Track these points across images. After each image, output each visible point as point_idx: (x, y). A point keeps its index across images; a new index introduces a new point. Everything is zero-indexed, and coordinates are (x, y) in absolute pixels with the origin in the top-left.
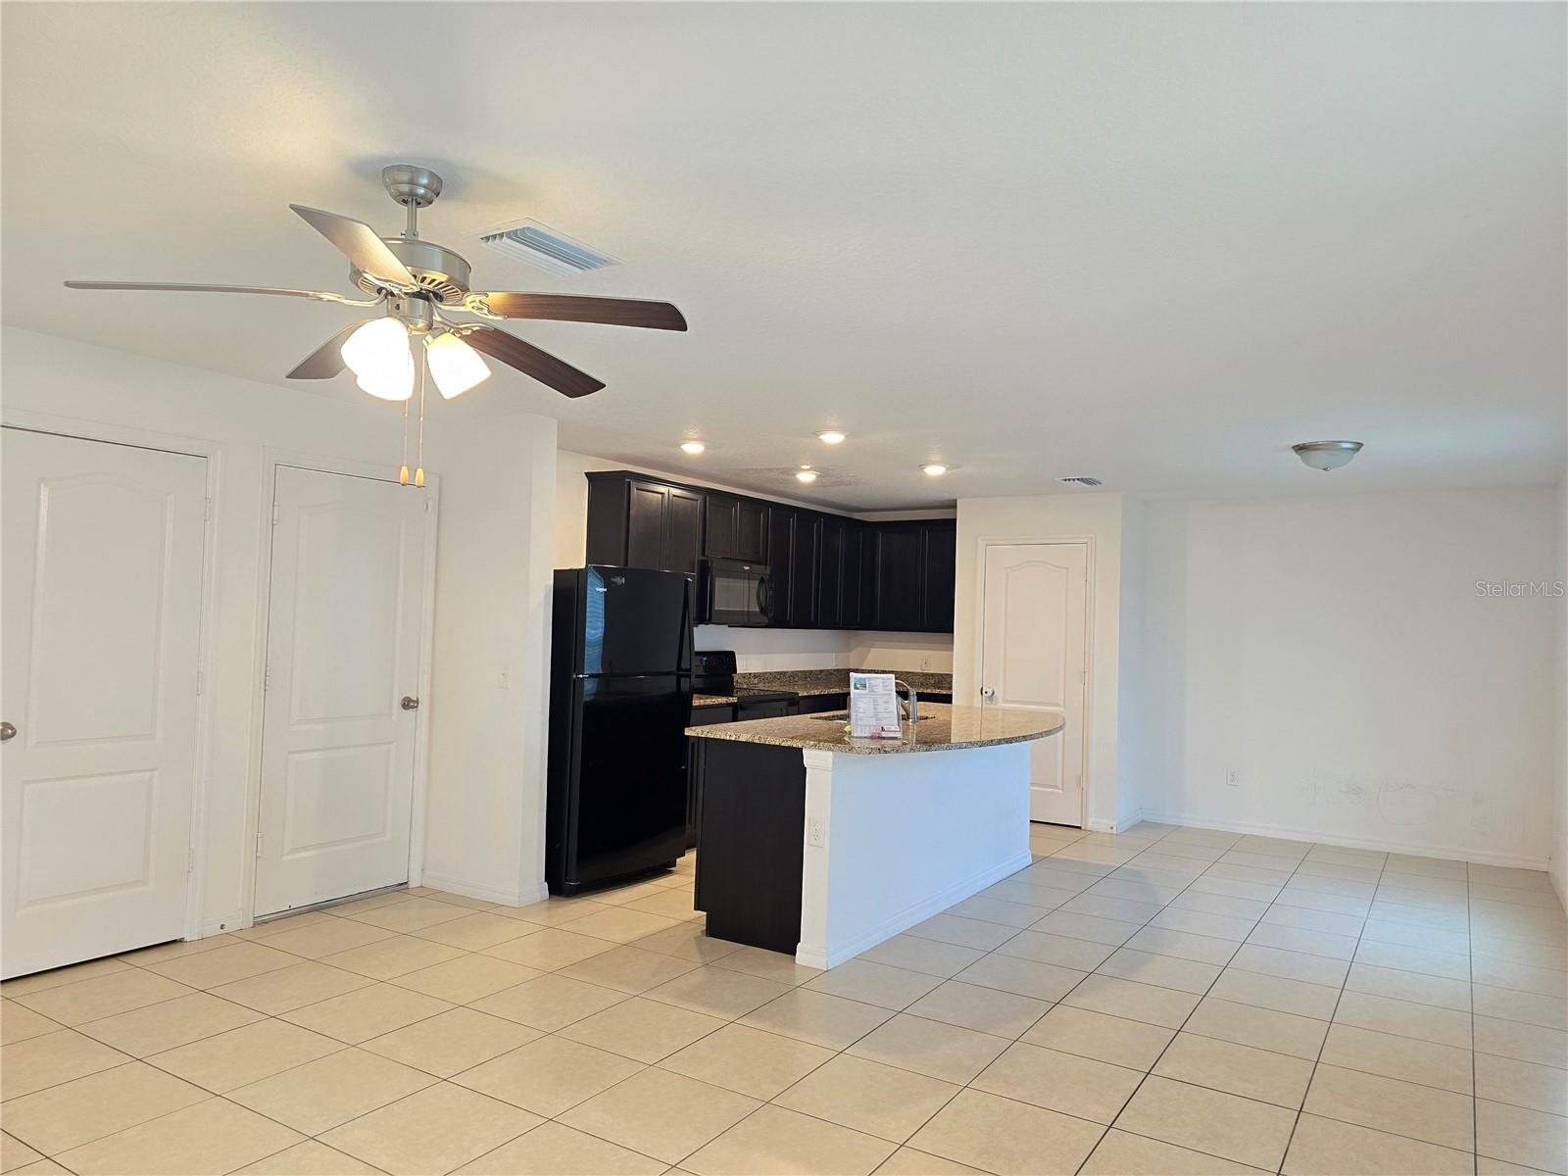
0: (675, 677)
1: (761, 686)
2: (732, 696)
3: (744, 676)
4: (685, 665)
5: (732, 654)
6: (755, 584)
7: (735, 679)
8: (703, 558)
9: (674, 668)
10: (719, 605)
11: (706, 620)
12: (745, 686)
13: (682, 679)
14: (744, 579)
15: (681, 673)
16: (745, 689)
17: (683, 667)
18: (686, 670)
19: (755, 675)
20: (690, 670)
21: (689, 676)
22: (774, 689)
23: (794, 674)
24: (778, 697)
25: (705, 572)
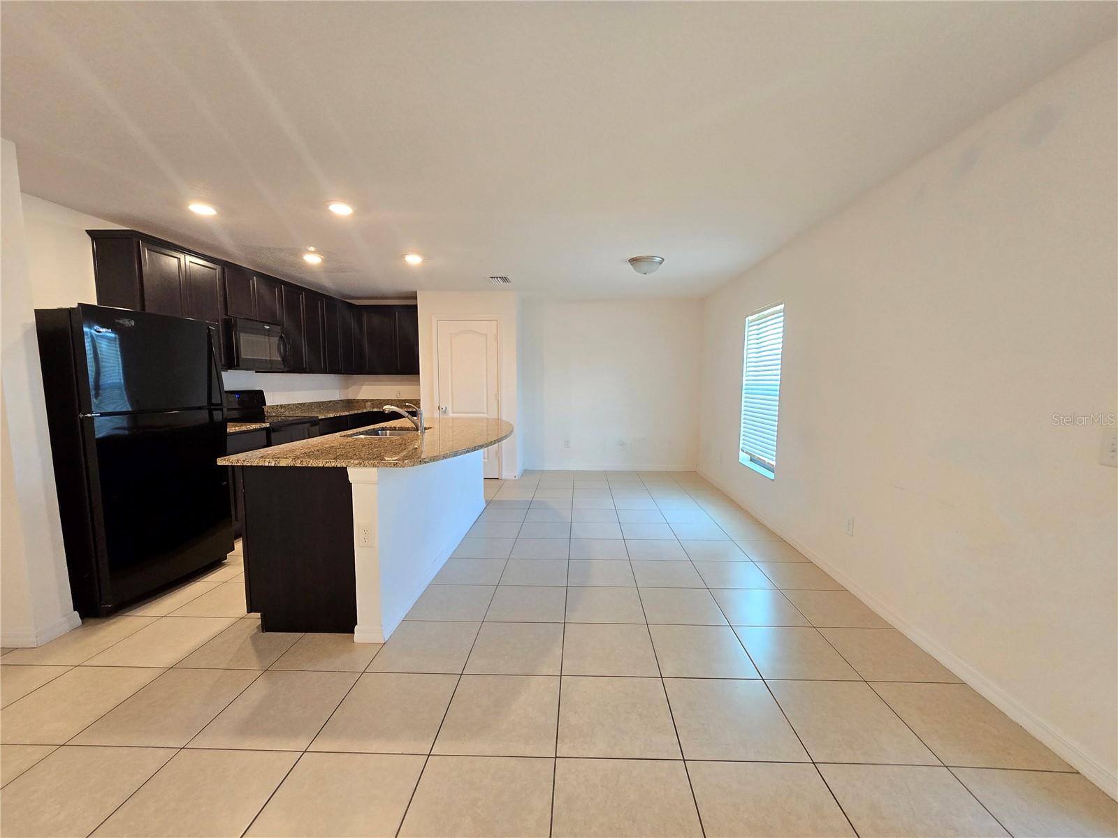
0: (207, 411)
1: (287, 413)
2: (264, 422)
3: (272, 407)
4: (216, 400)
5: (261, 392)
6: (275, 340)
7: (265, 410)
8: (226, 317)
9: (204, 402)
10: (245, 354)
11: (235, 366)
12: (274, 414)
13: (214, 412)
14: (265, 335)
15: (212, 407)
16: (274, 416)
17: (214, 401)
18: (217, 405)
19: (281, 406)
20: (221, 404)
21: (222, 410)
22: (297, 415)
23: (311, 404)
24: (301, 421)
25: (229, 327)
